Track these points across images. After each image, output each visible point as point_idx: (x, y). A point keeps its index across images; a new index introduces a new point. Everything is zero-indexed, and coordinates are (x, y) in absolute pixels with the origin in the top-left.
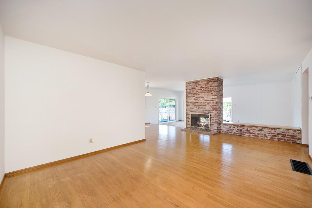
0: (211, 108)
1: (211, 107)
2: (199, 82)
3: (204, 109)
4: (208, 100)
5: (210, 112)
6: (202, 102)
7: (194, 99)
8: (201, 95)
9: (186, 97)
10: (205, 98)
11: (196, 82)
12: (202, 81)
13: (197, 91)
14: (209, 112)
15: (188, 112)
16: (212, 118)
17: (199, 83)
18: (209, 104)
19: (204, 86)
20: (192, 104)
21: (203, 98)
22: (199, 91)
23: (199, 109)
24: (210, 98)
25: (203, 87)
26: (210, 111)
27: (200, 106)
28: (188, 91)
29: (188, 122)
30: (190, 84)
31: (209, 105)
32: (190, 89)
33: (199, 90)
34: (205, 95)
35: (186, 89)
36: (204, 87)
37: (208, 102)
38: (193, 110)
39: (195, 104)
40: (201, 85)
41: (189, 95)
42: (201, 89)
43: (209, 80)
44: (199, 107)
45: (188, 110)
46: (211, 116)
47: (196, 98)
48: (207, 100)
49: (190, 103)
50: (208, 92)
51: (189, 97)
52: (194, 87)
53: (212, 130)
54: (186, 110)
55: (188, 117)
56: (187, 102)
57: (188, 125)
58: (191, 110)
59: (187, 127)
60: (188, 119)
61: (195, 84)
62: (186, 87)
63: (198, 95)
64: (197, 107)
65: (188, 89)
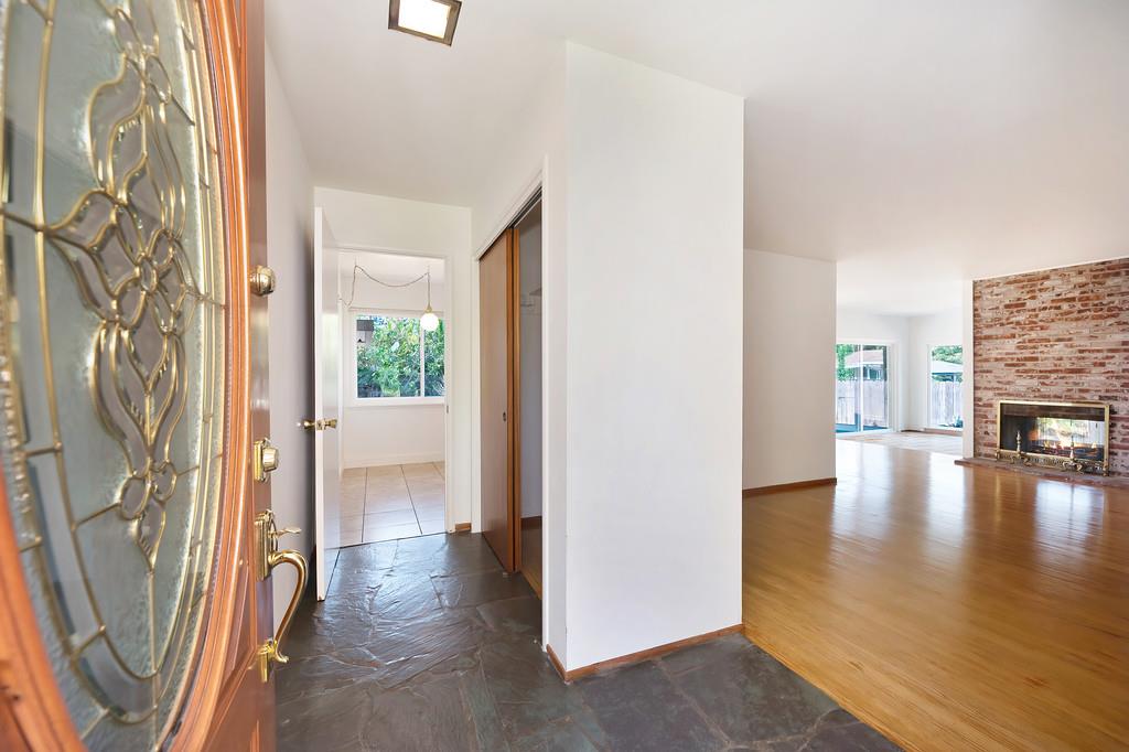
0: (1118, 383)
1: (1117, 377)
2: (1047, 278)
3: (1076, 384)
4: (1098, 351)
5: (1109, 398)
6: (1061, 359)
7: (1018, 347)
8: (1058, 329)
9: (975, 338)
10: (1087, 344)
11: (1029, 280)
12: (1062, 274)
13: (1037, 316)
14: (1101, 398)
15: (986, 396)
16: (1119, 424)
17: (1047, 283)
18: (1102, 365)
19: (1076, 294)
20: (1006, 365)
21: (1070, 339)
22: (1042, 315)
23: (1043, 384)
24: (1109, 339)
25: (1069, 296)
26: (1108, 394)
27: (1050, 372)
28: (987, 315)
30: (996, 290)
31: (1102, 369)
32: (997, 308)
33: (1045, 308)
34: (1085, 328)
35: (975, 310)
36: (1073, 299)
37: (1100, 355)
38: (1011, 389)
39: (1023, 365)
40: (1058, 291)
41: (987, 332)
42: (1059, 308)
43: (1102, 270)
44: (1047, 378)
45: (986, 388)
46: (1112, 411)
47: (1030, 341)
48: (1089, 351)
49: (997, 360)
50: (1101, 317)
51: (988, 338)
52: (1019, 299)
53: (1121, 469)
54: (976, 388)
55: (986, 417)
56: (979, 358)
57: (985, 445)
58: (998, 389)
59: (977, 454)
60: (986, 422)
61: (1023, 288)
62: (975, 298)
63: (1042, 328)
64: (1032, 377)
65: (987, 308)
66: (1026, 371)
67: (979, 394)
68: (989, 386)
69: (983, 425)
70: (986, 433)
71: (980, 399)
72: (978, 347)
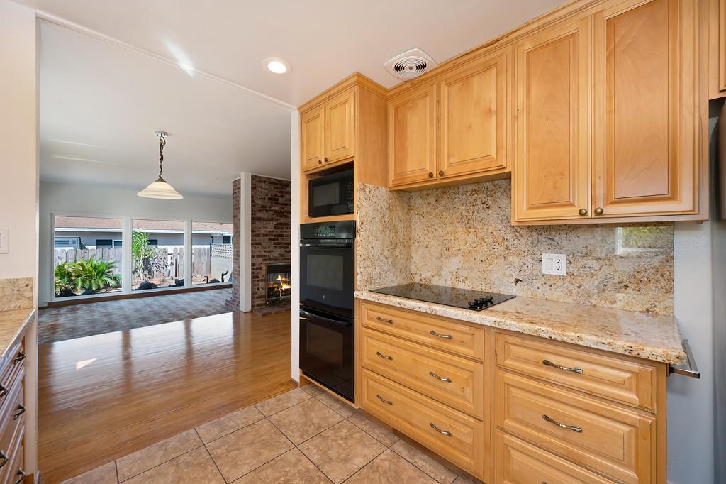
7: (275, 228)
9: (252, 219)
11: (281, 185)
13: (283, 208)
15: (258, 262)
20: (269, 239)
23: (286, 251)
28: (259, 202)
29: (258, 289)
30: (264, 185)
32: (264, 199)
35: (252, 197)
38: (272, 255)
39: (278, 239)
41: (258, 215)
45: (258, 256)
47: (281, 224)
49: (264, 235)
51: (259, 219)
52: (275, 196)
54: (252, 256)
55: (258, 277)
56: (255, 234)
57: (257, 298)
58: (265, 256)
59: (253, 306)
60: (258, 281)
61: (277, 188)
62: (252, 188)
63: (286, 217)
64: (281, 247)
65: (259, 197)
66: (279, 244)
67: (254, 261)
68: (259, 254)
69: (257, 283)
71: (255, 265)
72: (254, 225)
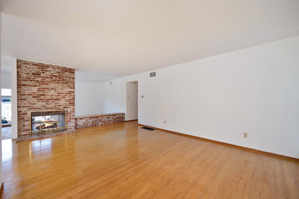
0: (68, 103)
1: (68, 101)
2: (48, 67)
3: (57, 104)
4: (63, 93)
5: (66, 107)
6: (53, 95)
7: (38, 90)
8: (52, 85)
9: (18, 85)
10: (60, 91)
11: (42, 66)
12: (53, 67)
13: (45, 80)
14: (64, 107)
15: (23, 110)
16: (68, 115)
17: (48, 69)
18: (64, 98)
19: (57, 75)
20: (33, 97)
21: (55, 89)
22: (46, 79)
23: (47, 104)
24: (66, 90)
25: (55, 75)
26: (66, 106)
27: (49, 100)
28: (24, 76)
30: (28, 66)
31: (64, 99)
32: (29, 73)
33: (48, 77)
34: (60, 86)
35: (18, 72)
36: (56, 76)
37: (63, 95)
38: (35, 106)
39: (40, 97)
40: (52, 72)
41: (23, 83)
42: (52, 78)
43: (64, 69)
44: (49, 102)
45: (23, 107)
46: (67, 111)
47: (42, 88)
48: (61, 93)
49: (28, 95)
50: (64, 83)
52: (38, 72)
53: (69, 128)
54: (18, 107)
55: (24, 119)
56: (20, 94)
57: (23, 131)
58: (29, 106)
59: (19, 136)
60: (24, 121)
61: (40, 68)
62: (18, 67)
63: (47, 84)
64: (43, 102)
65: (24, 73)
66: (41, 99)
67: (20, 109)
68: (25, 105)
69: (22, 122)
70: (24, 126)
71: (21, 112)
72: (19, 89)
